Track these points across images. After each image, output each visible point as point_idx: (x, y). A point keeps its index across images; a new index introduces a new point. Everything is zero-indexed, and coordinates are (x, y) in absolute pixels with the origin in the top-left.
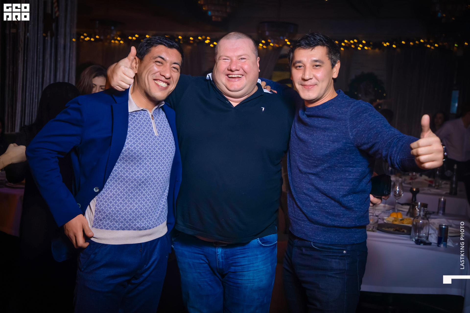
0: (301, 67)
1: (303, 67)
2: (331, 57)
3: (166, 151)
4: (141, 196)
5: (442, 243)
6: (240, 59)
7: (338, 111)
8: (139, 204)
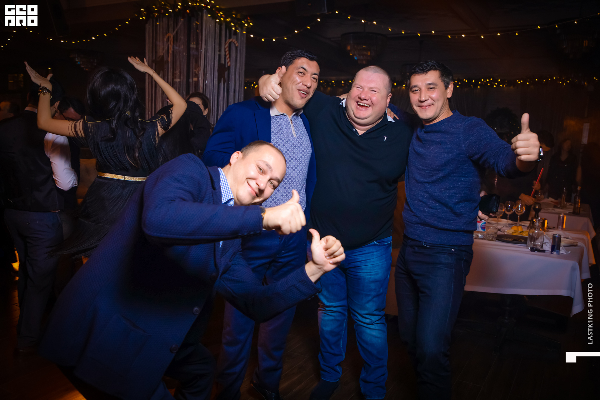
0: (417, 90)
1: (419, 90)
2: (444, 79)
3: (303, 151)
4: (282, 189)
5: (555, 251)
6: (371, 91)
7: (453, 126)
8: (280, 195)
